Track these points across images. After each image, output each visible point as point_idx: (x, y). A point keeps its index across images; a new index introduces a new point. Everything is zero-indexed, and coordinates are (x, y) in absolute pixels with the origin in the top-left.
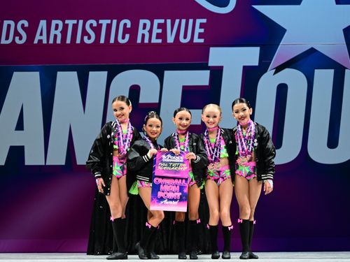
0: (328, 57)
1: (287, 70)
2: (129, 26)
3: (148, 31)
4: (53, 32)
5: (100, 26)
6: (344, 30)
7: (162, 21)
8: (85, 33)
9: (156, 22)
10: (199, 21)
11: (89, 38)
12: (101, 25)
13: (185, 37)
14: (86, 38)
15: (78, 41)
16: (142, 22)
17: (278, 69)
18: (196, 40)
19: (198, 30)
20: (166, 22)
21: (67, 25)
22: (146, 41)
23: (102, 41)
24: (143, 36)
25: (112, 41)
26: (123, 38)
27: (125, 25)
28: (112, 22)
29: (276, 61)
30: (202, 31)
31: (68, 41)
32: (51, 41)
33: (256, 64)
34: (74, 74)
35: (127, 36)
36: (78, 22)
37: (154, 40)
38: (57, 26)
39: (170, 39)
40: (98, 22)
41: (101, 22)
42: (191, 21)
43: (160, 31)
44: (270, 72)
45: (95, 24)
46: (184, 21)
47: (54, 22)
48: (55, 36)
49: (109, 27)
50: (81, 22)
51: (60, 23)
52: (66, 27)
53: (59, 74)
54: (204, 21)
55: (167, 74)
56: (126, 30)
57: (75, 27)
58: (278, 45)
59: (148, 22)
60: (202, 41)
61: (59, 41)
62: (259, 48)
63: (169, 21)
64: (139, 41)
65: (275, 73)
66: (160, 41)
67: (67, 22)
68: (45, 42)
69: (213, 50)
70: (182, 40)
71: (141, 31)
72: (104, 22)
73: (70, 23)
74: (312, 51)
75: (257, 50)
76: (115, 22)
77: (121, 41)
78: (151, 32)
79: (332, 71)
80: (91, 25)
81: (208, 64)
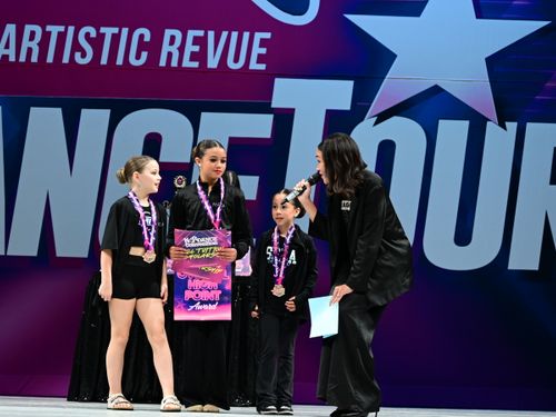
0: (459, 101)
1: (395, 120)
2: (147, 38)
3: (177, 47)
4: (26, 43)
5: (101, 37)
6: (487, 59)
7: (200, 33)
8: (76, 47)
9: (192, 34)
10: (259, 36)
11: (83, 56)
12: (104, 35)
13: (236, 60)
14: (78, 55)
15: (66, 60)
16: (168, 33)
17: (382, 117)
18: (254, 66)
19: (257, 50)
20: (206, 35)
21: (50, 33)
22: (174, 63)
23: (104, 61)
24: (170, 55)
25: (120, 61)
26: (138, 57)
27: (142, 36)
28: (120, 31)
29: (378, 104)
30: (263, 51)
31: (50, 59)
32: (23, 58)
33: (347, 107)
34: (58, 112)
35: (144, 55)
36: (66, 30)
37: (187, 63)
38: (33, 34)
39: (213, 63)
40: (98, 30)
41: (103, 30)
42: (246, 35)
43: (196, 49)
44: (368, 122)
45: (93, 33)
46: (235, 35)
47: (28, 28)
48: (30, 51)
49: (116, 39)
50: (71, 29)
51: (38, 30)
52: (46, 36)
53: (34, 111)
54: (267, 35)
55: (205, 117)
56: (142, 46)
57: (62, 37)
58: (384, 78)
59: (178, 34)
60: (262, 67)
61: (34, 59)
62: (351, 83)
63: (211, 34)
64: (163, 63)
65: (376, 123)
66: (195, 65)
67: (49, 28)
68: (12, 59)
69: (279, 82)
70: (231, 65)
71: (166, 48)
72: (109, 31)
73: (54, 30)
74: (436, 90)
75: (349, 84)
76: (125, 31)
77: (133, 61)
78: (181, 49)
79: (466, 123)
80: (87, 35)
81: (270, 103)
